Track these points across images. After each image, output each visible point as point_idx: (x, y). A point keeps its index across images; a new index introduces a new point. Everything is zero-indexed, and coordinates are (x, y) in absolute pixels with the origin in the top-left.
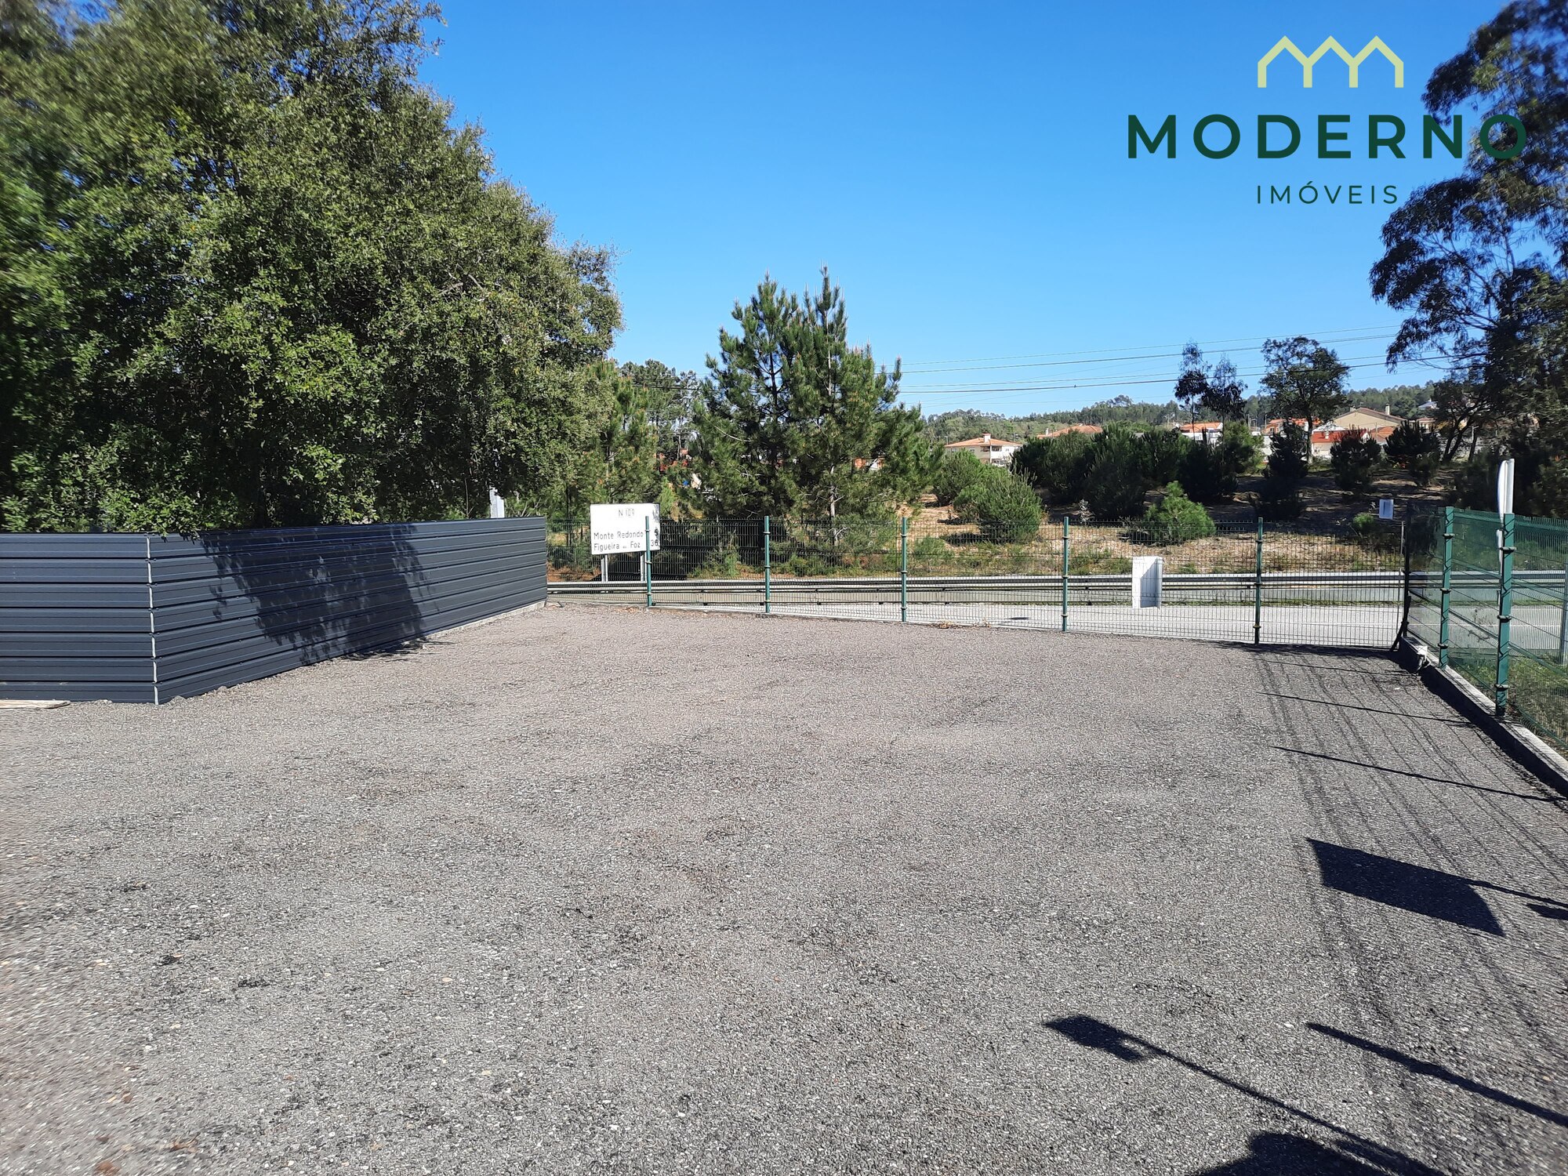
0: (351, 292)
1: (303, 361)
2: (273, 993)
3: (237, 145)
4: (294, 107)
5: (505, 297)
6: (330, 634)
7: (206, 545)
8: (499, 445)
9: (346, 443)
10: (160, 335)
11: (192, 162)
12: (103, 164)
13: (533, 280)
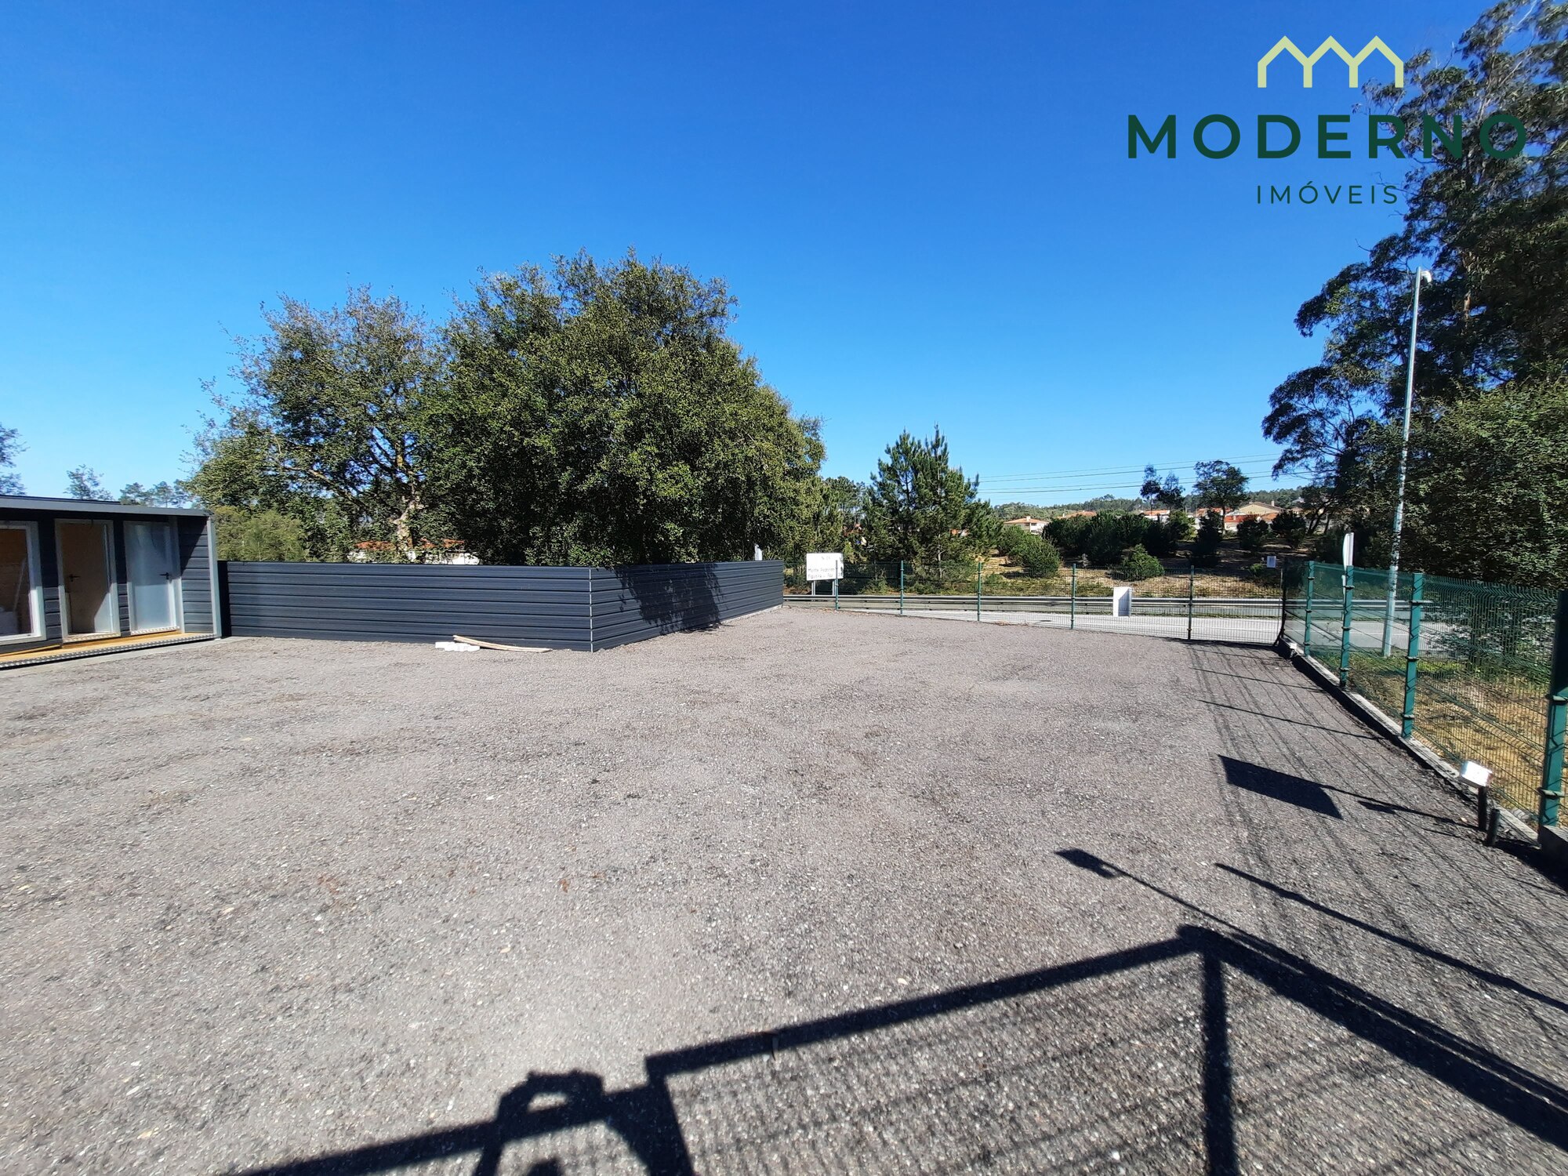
0: (689, 445)
1: (665, 481)
2: (641, 802)
3: (637, 372)
4: (665, 352)
5: (766, 445)
6: (674, 620)
7: (617, 573)
8: (760, 522)
9: (684, 522)
10: (599, 468)
11: (616, 382)
12: (575, 385)
13: (780, 436)
